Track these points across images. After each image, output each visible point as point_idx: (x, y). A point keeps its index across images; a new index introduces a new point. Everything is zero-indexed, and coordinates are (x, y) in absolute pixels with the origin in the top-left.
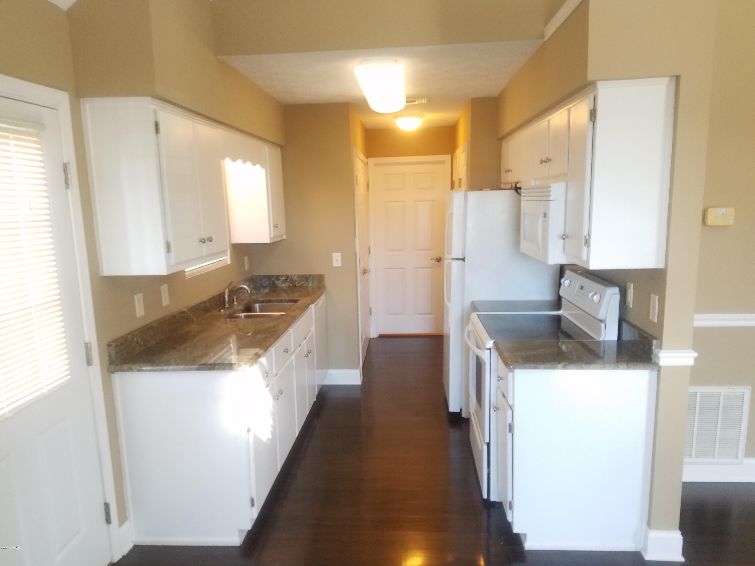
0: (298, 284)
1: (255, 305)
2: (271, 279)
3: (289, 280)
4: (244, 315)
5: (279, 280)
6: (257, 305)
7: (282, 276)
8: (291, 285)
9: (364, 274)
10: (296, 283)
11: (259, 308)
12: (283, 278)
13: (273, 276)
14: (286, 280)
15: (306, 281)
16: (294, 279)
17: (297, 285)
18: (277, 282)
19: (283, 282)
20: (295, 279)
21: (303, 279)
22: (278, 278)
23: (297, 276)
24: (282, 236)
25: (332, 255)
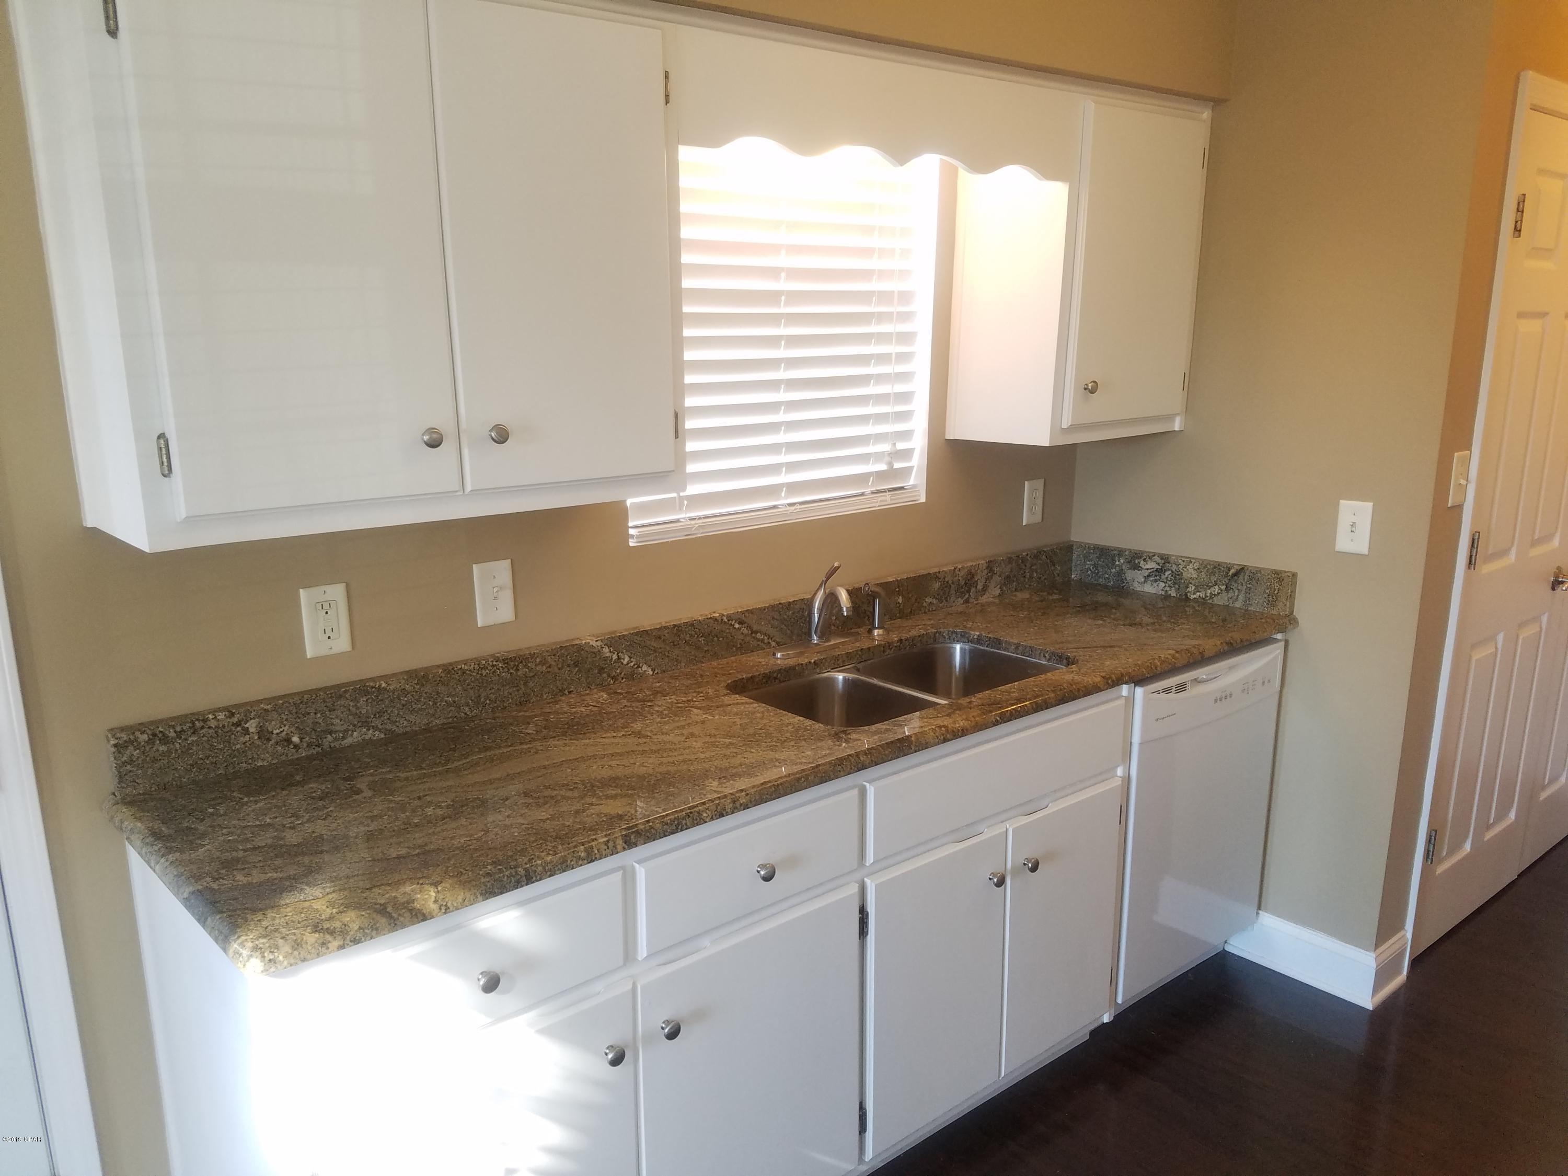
0: (1197, 590)
1: (954, 645)
2: (1113, 560)
3: (1167, 573)
4: (844, 678)
5: (1137, 567)
6: (958, 647)
7: (1151, 557)
8: (1173, 593)
9: (1553, 589)
10: (1192, 588)
11: (960, 659)
12: (1151, 565)
13: (1121, 552)
14: (1160, 571)
15: (1223, 587)
16: (1186, 575)
17: (1193, 597)
18: (1130, 574)
19: (1149, 576)
20: (1190, 572)
21: (1214, 579)
22: (1135, 559)
23: (1196, 565)
24: (1170, 418)
25: (1336, 506)
